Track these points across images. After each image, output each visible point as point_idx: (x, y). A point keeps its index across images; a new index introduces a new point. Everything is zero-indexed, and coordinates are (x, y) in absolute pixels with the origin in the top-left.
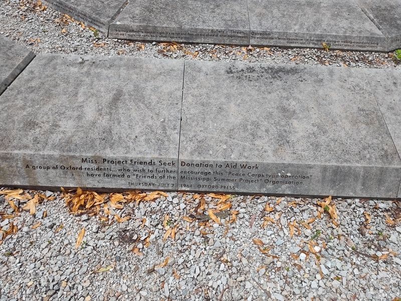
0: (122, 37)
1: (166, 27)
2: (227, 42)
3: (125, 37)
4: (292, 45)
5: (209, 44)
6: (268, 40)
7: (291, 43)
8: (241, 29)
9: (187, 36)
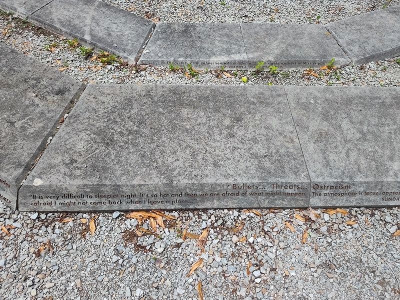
0: (48, 208)
1: (140, 185)
2: (266, 204)
3: (54, 208)
4: (391, 203)
5: (229, 209)
6: (345, 198)
7: (390, 199)
8: (291, 179)
9: (184, 198)
